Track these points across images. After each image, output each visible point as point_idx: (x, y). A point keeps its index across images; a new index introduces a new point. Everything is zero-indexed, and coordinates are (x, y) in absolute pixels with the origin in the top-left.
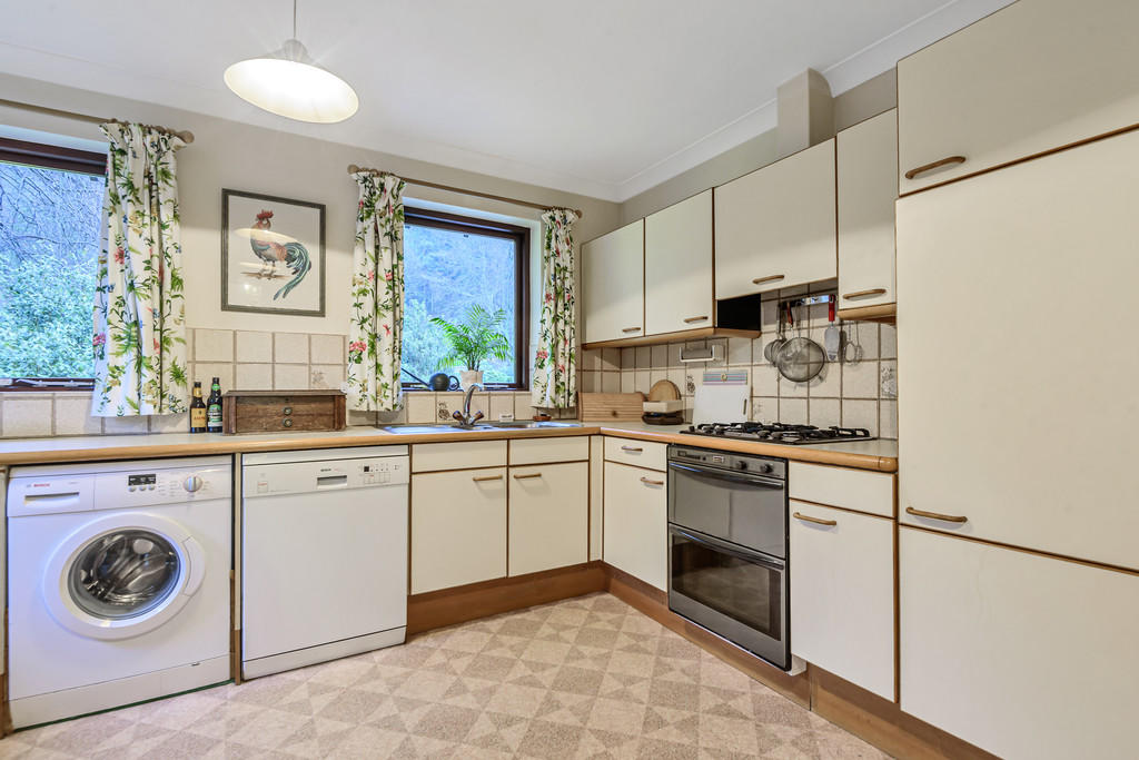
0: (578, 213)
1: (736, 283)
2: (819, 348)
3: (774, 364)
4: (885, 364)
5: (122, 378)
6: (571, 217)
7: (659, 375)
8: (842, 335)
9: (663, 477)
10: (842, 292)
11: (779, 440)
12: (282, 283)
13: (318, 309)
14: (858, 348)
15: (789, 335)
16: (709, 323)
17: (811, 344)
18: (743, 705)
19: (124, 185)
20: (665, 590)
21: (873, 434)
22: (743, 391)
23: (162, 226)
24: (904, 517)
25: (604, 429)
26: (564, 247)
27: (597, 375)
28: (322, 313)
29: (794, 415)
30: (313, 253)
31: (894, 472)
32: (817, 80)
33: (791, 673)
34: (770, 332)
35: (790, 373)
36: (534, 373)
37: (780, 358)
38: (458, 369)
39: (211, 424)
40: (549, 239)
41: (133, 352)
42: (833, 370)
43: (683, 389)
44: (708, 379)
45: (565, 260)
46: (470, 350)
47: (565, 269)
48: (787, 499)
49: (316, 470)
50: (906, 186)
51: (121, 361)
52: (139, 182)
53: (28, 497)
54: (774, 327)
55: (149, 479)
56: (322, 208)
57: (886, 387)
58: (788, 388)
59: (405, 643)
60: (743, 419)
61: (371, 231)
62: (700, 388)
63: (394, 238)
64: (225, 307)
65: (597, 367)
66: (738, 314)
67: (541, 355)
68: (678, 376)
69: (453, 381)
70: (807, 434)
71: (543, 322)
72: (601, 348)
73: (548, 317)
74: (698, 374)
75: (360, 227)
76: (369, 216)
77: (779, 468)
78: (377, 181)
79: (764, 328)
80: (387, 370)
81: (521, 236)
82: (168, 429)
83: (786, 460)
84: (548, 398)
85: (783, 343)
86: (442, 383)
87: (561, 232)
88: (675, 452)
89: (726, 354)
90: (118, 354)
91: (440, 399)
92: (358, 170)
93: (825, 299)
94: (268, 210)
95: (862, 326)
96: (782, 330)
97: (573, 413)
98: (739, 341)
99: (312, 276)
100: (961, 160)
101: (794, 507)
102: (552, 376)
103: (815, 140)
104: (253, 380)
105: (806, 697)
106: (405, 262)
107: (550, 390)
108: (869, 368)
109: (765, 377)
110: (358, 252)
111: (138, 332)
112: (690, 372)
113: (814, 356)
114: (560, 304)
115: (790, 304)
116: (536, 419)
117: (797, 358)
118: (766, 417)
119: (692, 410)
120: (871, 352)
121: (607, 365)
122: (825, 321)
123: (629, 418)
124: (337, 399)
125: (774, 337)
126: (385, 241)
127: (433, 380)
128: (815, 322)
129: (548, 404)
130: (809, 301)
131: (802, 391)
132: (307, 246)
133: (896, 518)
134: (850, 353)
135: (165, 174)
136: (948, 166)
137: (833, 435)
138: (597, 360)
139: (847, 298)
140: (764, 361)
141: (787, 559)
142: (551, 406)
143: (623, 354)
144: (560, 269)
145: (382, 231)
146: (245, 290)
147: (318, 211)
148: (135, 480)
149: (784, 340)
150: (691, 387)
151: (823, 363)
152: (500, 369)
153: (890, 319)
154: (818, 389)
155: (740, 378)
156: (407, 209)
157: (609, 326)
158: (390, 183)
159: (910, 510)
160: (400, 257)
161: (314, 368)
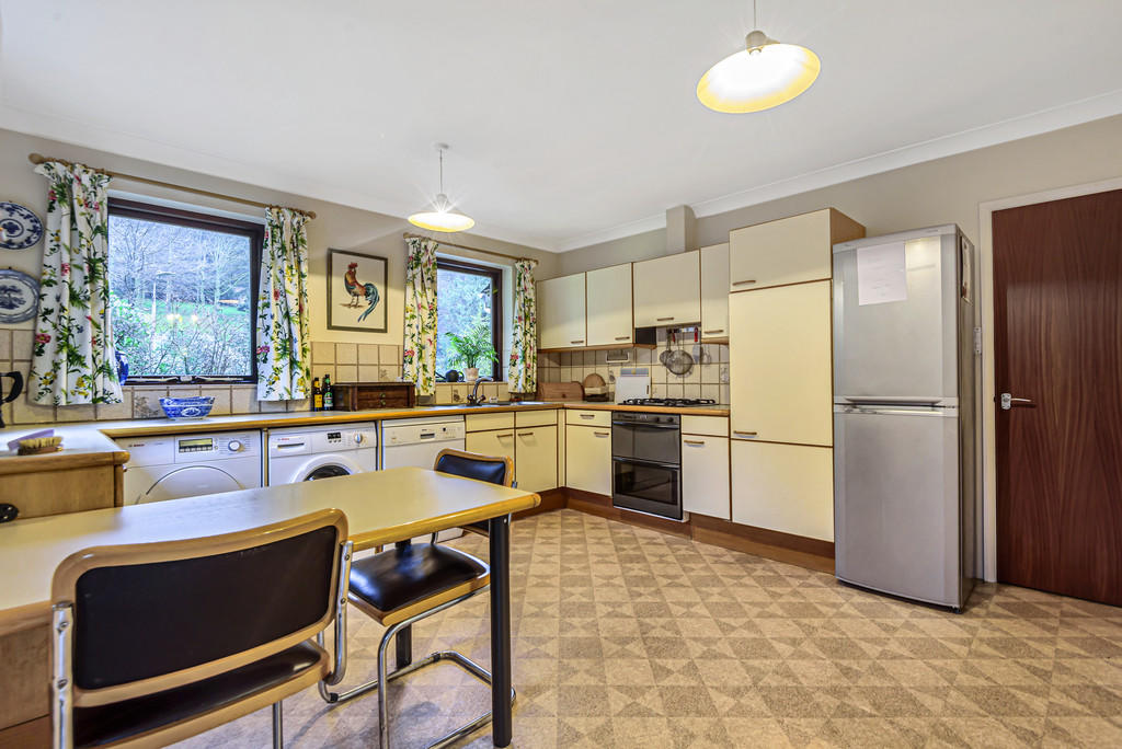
0: (536, 261)
1: (646, 318)
2: (689, 356)
3: (665, 364)
4: (722, 366)
5: (281, 375)
6: (533, 265)
7: (589, 371)
8: (701, 349)
9: (609, 431)
10: (704, 329)
11: (674, 405)
12: (363, 311)
13: (383, 327)
14: (709, 356)
15: (674, 348)
16: (630, 341)
17: (684, 354)
18: (661, 541)
19: (279, 249)
20: (610, 494)
21: (717, 402)
22: (646, 381)
23: (302, 275)
24: (733, 436)
25: (566, 405)
26: (530, 286)
27: (546, 370)
28: (385, 331)
29: (676, 392)
30: (380, 289)
31: (729, 416)
32: (688, 210)
33: (683, 521)
34: (662, 347)
35: (674, 369)
36: (507, 371)
37: (668, 361)
38: (461, 368)
39: (326, 405)
40: (520, 279)
41: (288, 359)
42: (696, 368)
43: (606, 379)
44: (624, 373)
45: (531, 294)
46: (471, 356)
47: (530, 300)
48: (681, 434)
49: (419, 430)
50: (733, 289)
51: (279, 364)
52: (289, 246)
53: (280, 446)
54: (664, 343)
55: (337, 436)
56: (386, 260)
57: (723, 377)
58: (672, 378)
59: (463, 536)
60: (648, 397)
61: (419, 277)
62: (619, 379)
63: (432, 280)
64: (330, 327)
65: (546, 365)
66: (645, 336)
67: (514, 358)
68: (603, 371)
69: (460, 375)
70: (686, 403)
71: (514, 334)
72: (549, 352)
73: (520, 332)
74: (616, 370)
75: (410, 273)
76: (417, 266)
77: (676, 418)
78: (423, 244)
79: (658, 343)
80: (430, 368)
81: (496, 276)
82: (298, 409)
83: (680, 415)
84: (520, 386)
85: (670, 353)
86: (453, 377)
87: (528, 275)
88: (616, 415)
89: (635, 358)
90: (278, 360)
91: (455, 388)
92: (411, 236)
93: (692, 330)
94: (354, 262)
95: (711, 345)
96: (669, 345)
97: (536, 396)
98: (644, 352)
99: (380, 305)
100: (754, 281)
101: (684, 438)
102: (523, 371)
103: (688, 249)
104: (345, 376)
105: (690, 534)
106: (439, 297)
107: (521, 381)
108: (715, 367)
109: (659, 372)
110: (410, 291)
111: (291, 345)
112: (611, 368)
113: (687, 361)
114: (528, 322)
115: (673, 332)
116: (511, 401)
117: (678, 362)
118: (661, 394)
119: (613, 393)
120: (715, 359)
121: (553, 364)
122: (693, 341)
123: (574, 398)
124: (409, 387)
125: (664, 349)
126: (428, 284)
127: (448, 374)
128: (687, 342)
129: (520, 389)
130: (684, 330)
131: (680, 380)
132: (377, 286)
133: (729, 437)
134: (705, 359)
135: (303, 241)
136: (748, 284)
137: (697, 403)
138: (546, 360)
139: (706, 333)
140: (659, 362)
141: (681, 464)
142: (523, 391)
143: (562, 357)
144: (528, 300)
145: (426, 277)
146: (343, 316)
147: (383, 262)
148: (331, 436)
149: (670, 351)
150: (612, 378)
151: (691, 364)
152: (485, 366)
153: (727, 344)
154: (688, 379)
155: (644, 373)
156: (438, 259)
157: (557, 338)
158: (431, 245)
159: (735, 432)
160: (436, 294)
161: (381, 367)
